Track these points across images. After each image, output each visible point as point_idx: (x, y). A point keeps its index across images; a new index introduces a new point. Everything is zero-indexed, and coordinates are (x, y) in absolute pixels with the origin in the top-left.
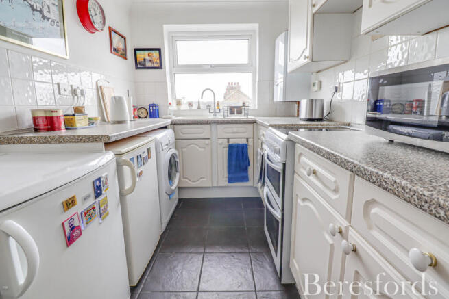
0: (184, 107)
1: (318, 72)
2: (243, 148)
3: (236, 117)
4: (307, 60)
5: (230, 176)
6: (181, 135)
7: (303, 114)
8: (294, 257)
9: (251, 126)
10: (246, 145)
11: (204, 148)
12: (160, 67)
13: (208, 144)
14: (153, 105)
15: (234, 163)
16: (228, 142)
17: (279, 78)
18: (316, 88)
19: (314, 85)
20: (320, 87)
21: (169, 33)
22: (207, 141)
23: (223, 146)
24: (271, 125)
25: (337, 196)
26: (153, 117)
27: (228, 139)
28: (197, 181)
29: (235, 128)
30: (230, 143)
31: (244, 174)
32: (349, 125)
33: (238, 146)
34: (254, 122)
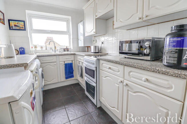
0: (39, 49)
1: (95, 37)
2: (71, 64)
3: (66, 53)
4: (94, 33)
5: (67, 76)
6: (42, 61)
7: (92, 51)
8: (102, 96)
9: (73, 56)
10: (72, 63)
11: (54, 66)
12: (25, 30)
13: (55, 65)
14: (22, 48)
15: (68, 71)
16: (64, 63)
17: (81, 38)
18: (95, 42)
19: (94, 41)
20: (96, 42)
21: (28, 14)
22: (55, 63)
23: (62, 64)
24: (85, 55)
25: (119, 73)
26: (22, 54)
27: (64, 62)
28: (51, 81)
29: (67, 57)
30: (65, 63)
31: (72, 75)
32: (108, 54)
33: (69, 64)
34: (74, 54)
